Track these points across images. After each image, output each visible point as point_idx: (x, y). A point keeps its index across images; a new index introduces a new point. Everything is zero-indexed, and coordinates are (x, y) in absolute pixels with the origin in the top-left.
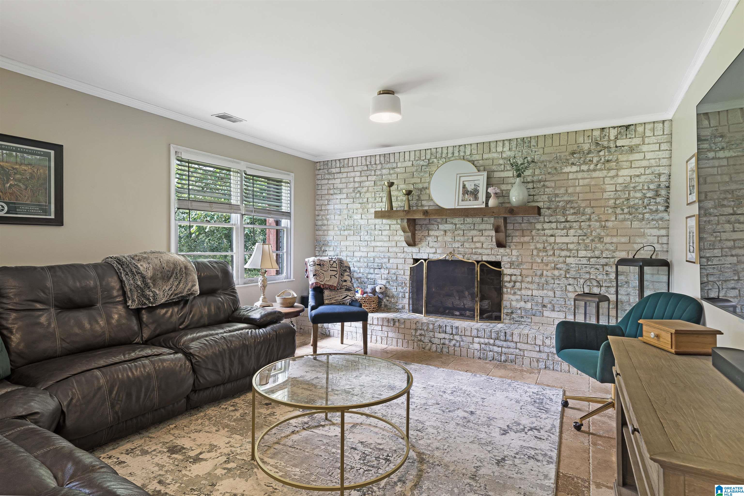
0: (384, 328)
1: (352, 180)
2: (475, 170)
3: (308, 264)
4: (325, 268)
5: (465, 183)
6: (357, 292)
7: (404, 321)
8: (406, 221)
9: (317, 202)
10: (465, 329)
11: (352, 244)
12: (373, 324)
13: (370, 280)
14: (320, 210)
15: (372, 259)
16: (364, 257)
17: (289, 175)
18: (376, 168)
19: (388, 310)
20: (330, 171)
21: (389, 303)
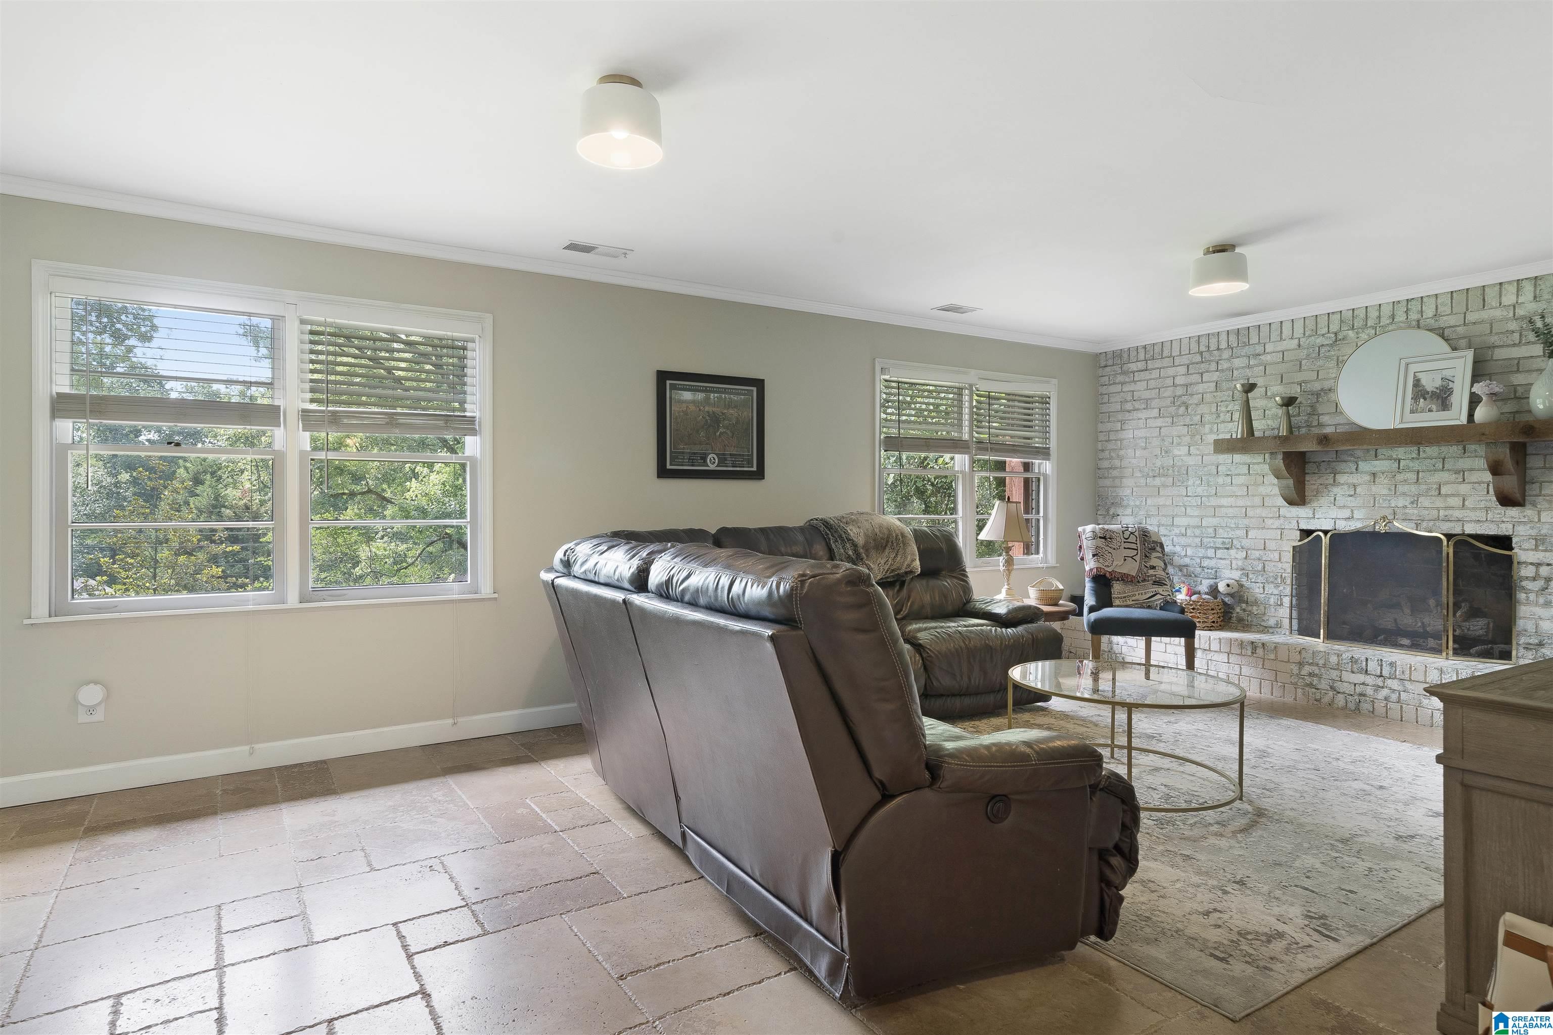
0: (1233, 658)
1: (1169, 382)
2: (1446, 347)
3: (1084, 537)
4: (1115, 544)
5: (1420, 375)
6: (1179, 591)
7: (1275, 647)
8: (1280, 456)
9: (1101, 427)
10: (1411, 668)
11: (1169, 502)
12: (1209, 650)
13: (1206, 570)
14: (1106, 441)
15: (1211, 530)
16: (1194, 527)
17: (1048, 382)
18: (1220, 356)
19: (1243, 625)
20: (1125, 367)
21: (1248, 614)
